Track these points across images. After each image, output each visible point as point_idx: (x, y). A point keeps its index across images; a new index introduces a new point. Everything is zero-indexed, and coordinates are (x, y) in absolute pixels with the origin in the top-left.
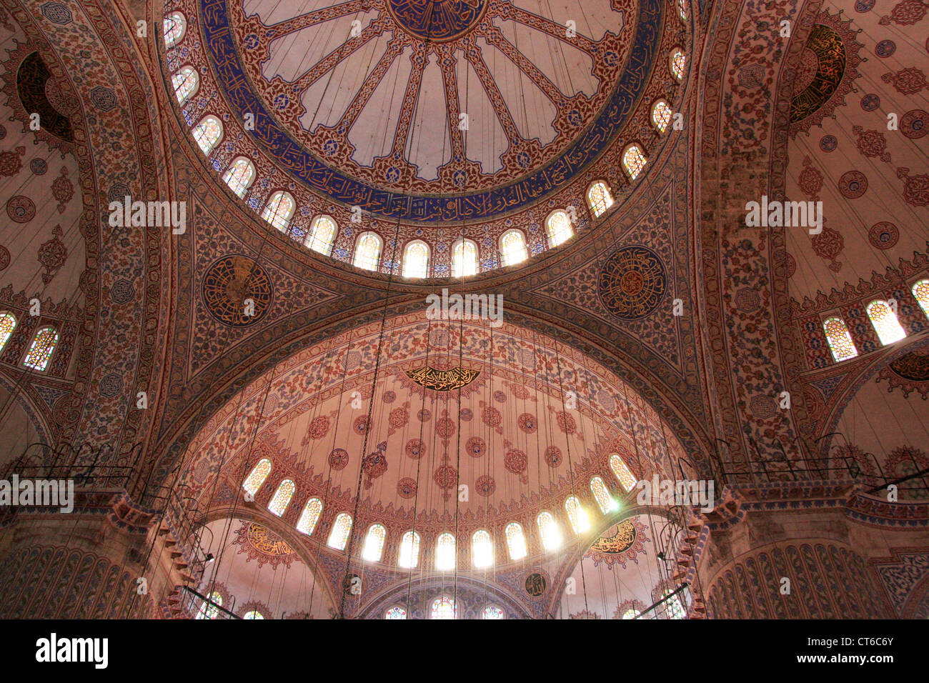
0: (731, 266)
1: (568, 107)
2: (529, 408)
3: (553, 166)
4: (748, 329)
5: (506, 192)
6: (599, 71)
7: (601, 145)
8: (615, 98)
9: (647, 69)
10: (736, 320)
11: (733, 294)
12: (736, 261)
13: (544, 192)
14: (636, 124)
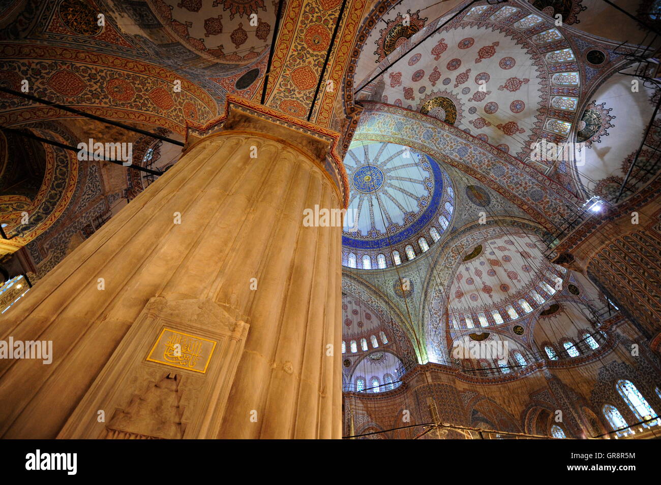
0: (434, 295)
1: (392, 225)
2: (358, 308)
3: (382, 240)
4: (435, 313)
5: (367, 243)
6: (406, 220)
7: (399, 241)
8: (407, 230)
9: (421, 227)
10: (433, 310)
11: (433, 302)
12: (436, 294)
13: (379, 247)
14: (413, 239)
